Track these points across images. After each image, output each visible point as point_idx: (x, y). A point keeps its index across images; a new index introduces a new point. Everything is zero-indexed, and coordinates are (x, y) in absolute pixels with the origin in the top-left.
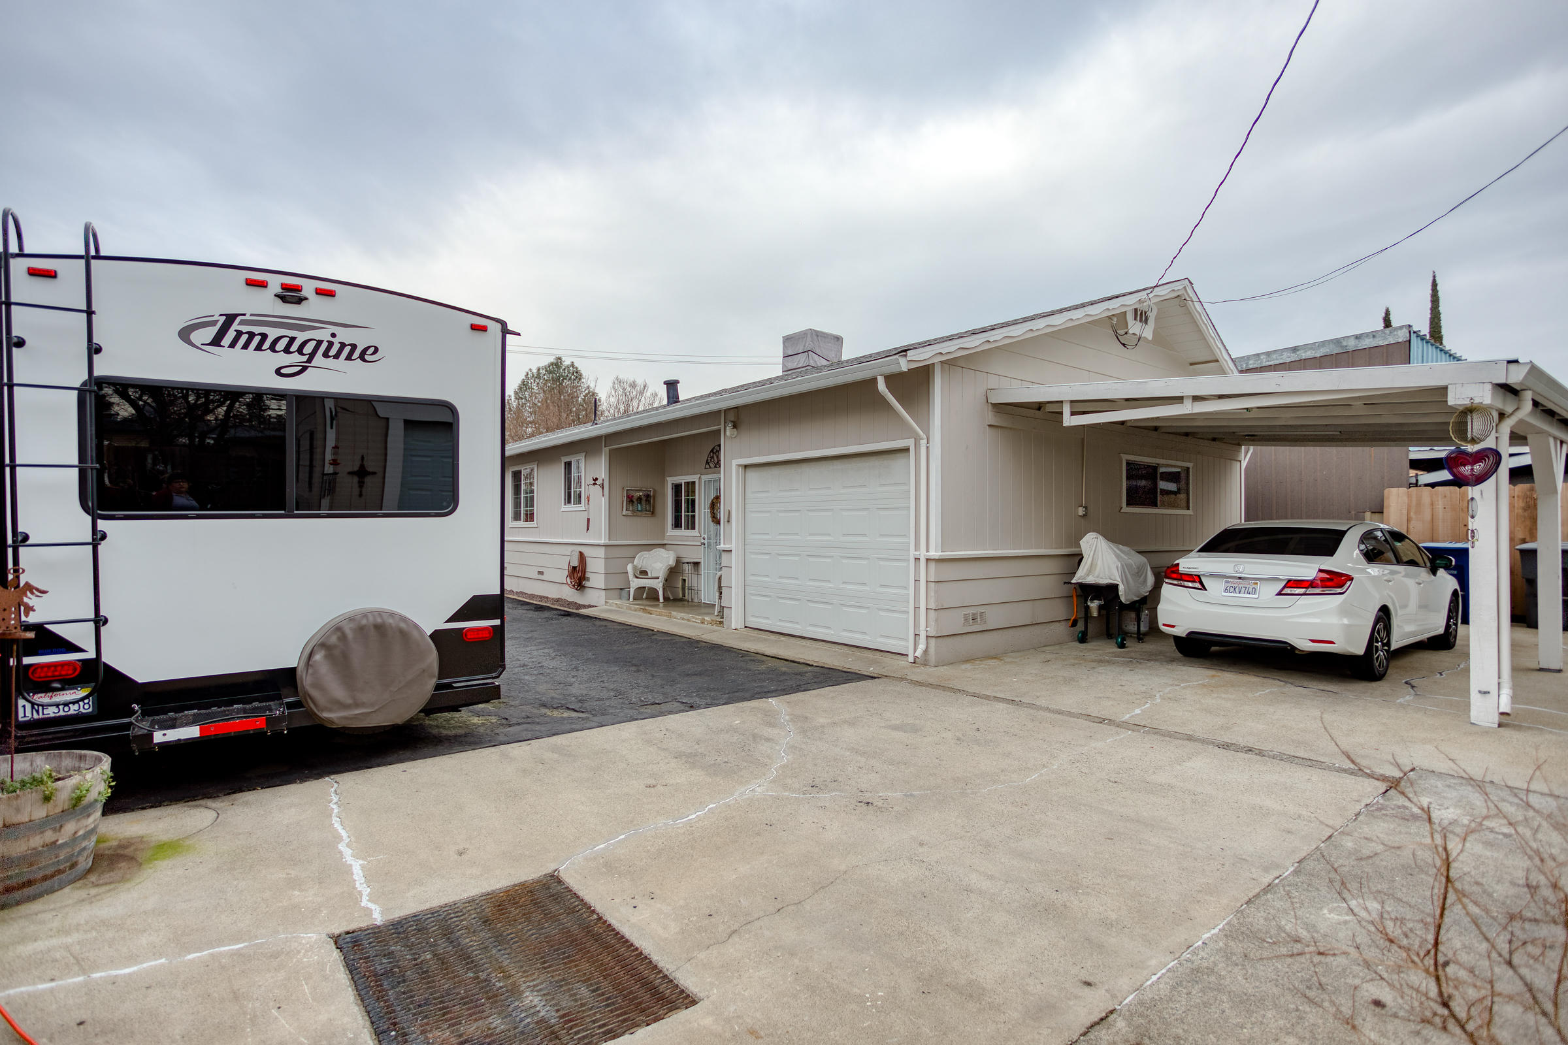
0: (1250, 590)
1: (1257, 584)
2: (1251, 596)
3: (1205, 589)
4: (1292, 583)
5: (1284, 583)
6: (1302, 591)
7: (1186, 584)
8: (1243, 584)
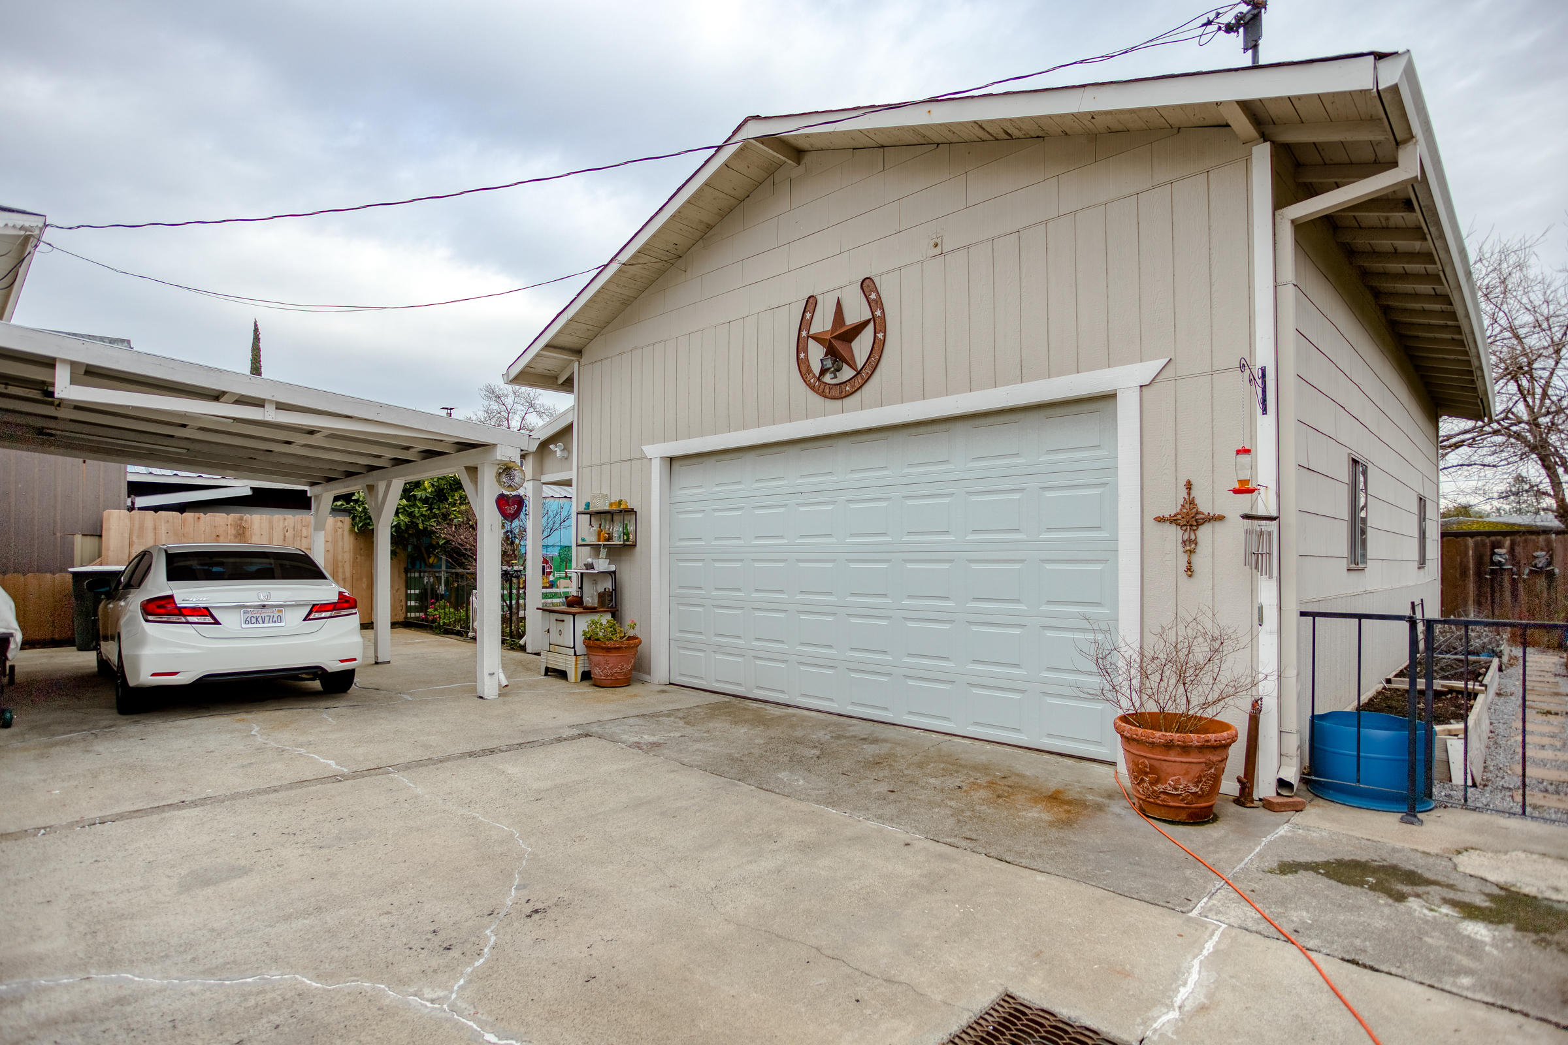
0: (275, 619)
1: (281, 611)
2: (277, 624)
3: (219, 624)
4: (317, 608)
5: (308, 609)
6: (328, 614)
7: (191, 619)
8: (265, 613)
